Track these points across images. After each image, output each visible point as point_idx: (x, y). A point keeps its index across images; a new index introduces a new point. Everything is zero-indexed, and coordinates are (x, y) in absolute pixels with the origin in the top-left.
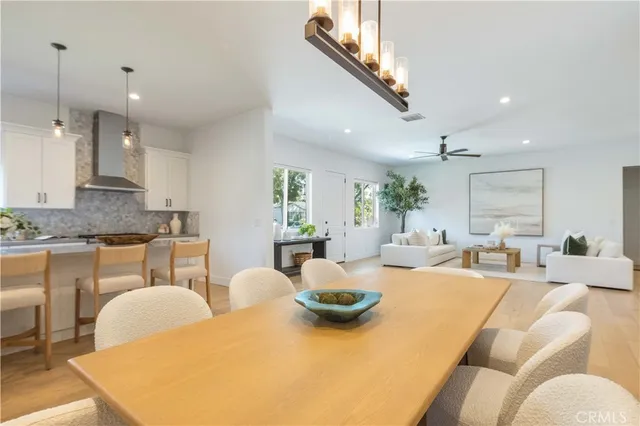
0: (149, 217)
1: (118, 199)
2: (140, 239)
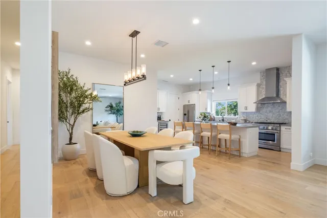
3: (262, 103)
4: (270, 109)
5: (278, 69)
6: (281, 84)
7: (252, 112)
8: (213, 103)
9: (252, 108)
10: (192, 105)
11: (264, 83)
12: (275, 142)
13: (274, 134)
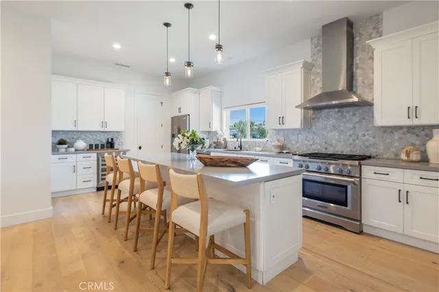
0: (397, 135)
1: (354, 115)
2: (234, 162)
3: (316, 108)
4: (332, 121)
5: (350, 24)
6: (357, 60)
7: (295, 130)
8: (224, 112)
9: (295, 120)
10: (185, 116)
11: (320, 61)
12: (349, 208)
13: (346, 187)
